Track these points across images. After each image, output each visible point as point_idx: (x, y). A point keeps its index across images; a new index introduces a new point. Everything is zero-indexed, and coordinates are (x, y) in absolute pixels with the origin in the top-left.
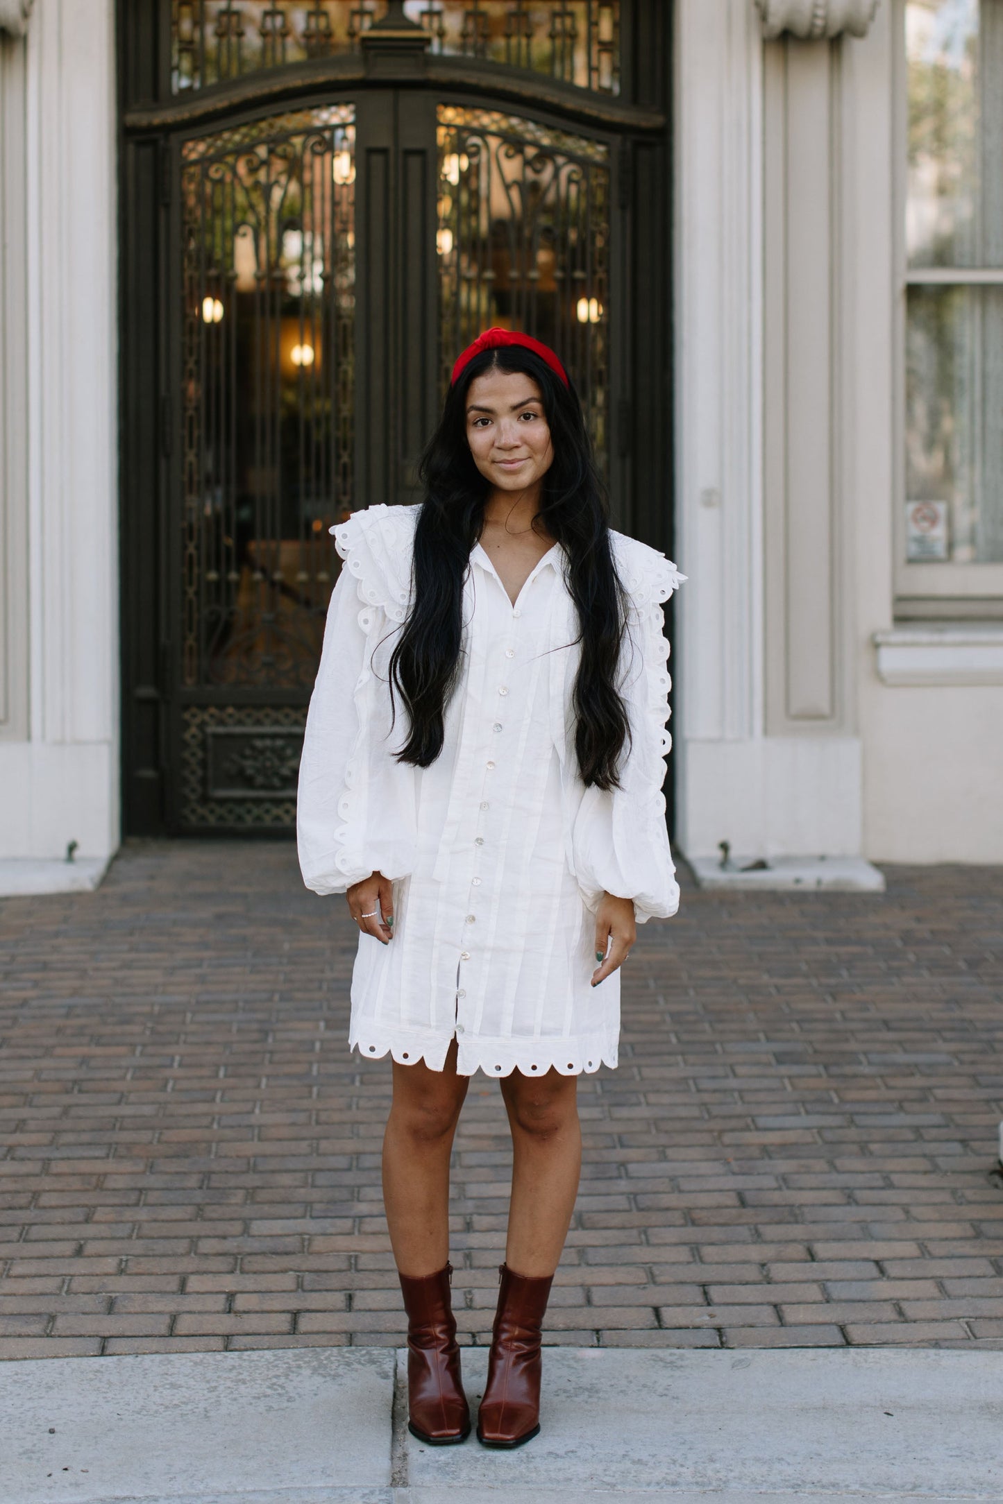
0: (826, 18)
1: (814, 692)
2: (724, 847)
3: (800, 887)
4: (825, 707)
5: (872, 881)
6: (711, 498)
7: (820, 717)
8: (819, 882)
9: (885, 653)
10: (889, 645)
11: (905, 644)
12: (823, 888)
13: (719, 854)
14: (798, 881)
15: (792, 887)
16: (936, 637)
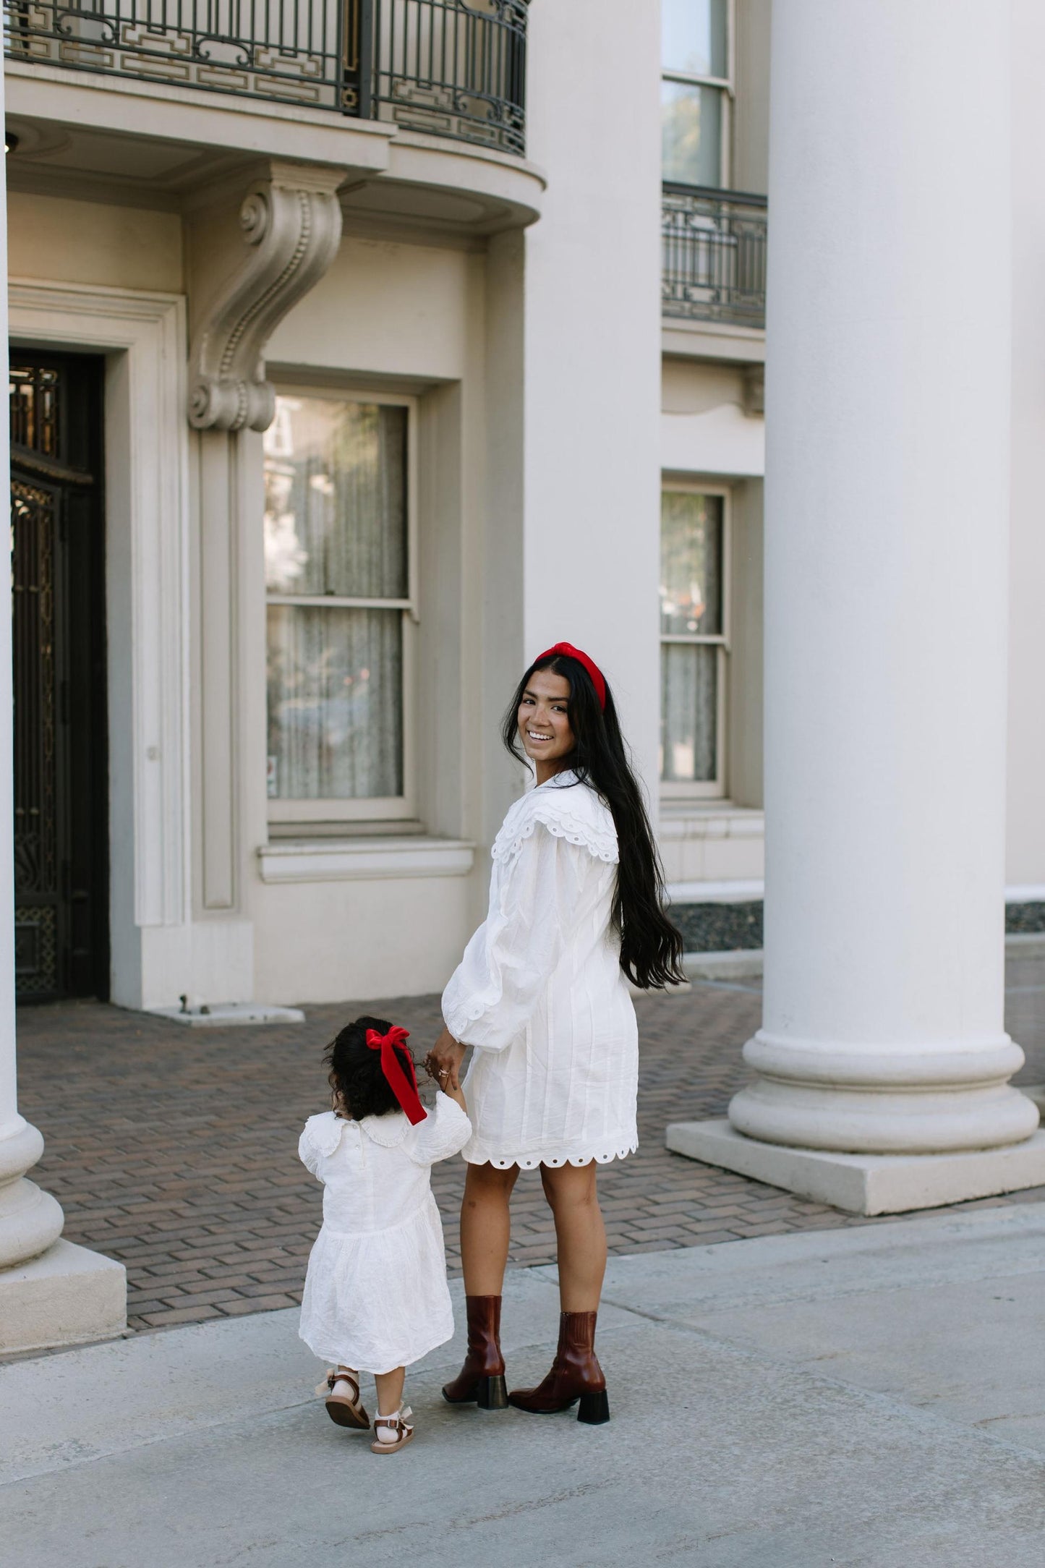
0: (246, 417)
1: (221, 890)
2: (183, 999)
3: (254, 1022)
4: (228, 900)
5: (297, 1016)
6: (153, 754)
7: (225, 907)
8: (265, 1018)
9: (266, 861)
10: (269, 855)
11: (279, 855)
12: (269, 1022)
13: (180, 1004)
14: (252, 1018)
15: (249, 1022)
16: (298, 849)
